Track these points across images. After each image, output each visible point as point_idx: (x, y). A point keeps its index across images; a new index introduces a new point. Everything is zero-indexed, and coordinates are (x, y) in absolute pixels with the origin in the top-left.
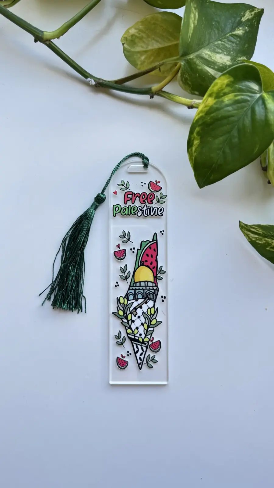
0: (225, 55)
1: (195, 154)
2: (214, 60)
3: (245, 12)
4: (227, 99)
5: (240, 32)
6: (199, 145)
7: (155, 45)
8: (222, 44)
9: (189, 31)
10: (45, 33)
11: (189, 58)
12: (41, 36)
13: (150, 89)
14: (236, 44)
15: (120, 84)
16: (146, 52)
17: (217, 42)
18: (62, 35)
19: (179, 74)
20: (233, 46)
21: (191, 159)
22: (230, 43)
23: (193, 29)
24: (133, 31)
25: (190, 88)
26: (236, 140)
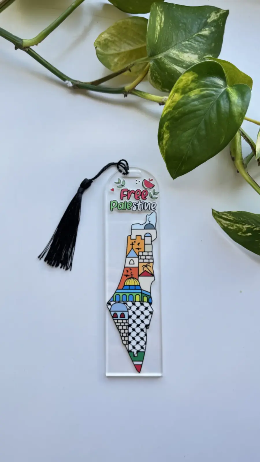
0: (192, 54)
1: (165, 148)
2: (182, 59)
3: (210, 14)
4: (193, 94)
5: (206, 32)
6: (169, 139)
7: (126, 48)
8: (190, 44)
9: (156, 33)
10: (24, 41)
11: (157, 58)
12: (21, 44)
13: (123, 89)
14: (203, 43)
15: (96, 85)
16: (118, 54)
17: (184, 43)
18: (40, 42)
19: (149, 74)
20: (200, 46)
21: (162, 152)
22: (197, 43)
23: (159, 31)
24: (106, 36)
25: (161, 86)
26: (203, 133)
